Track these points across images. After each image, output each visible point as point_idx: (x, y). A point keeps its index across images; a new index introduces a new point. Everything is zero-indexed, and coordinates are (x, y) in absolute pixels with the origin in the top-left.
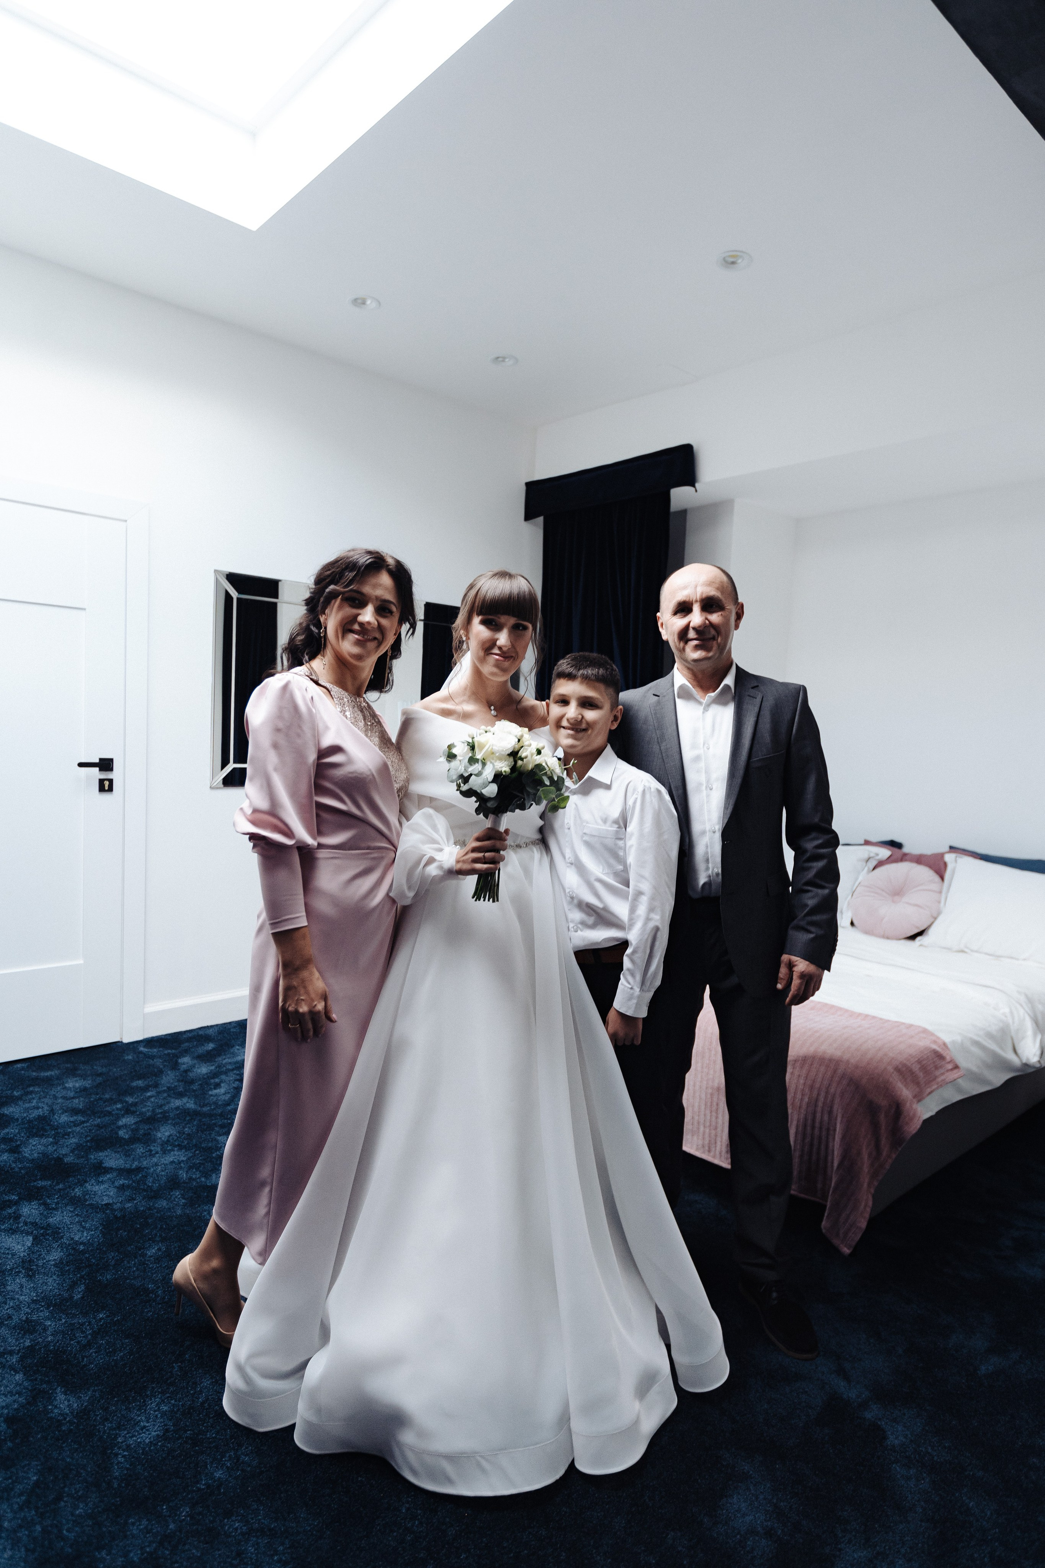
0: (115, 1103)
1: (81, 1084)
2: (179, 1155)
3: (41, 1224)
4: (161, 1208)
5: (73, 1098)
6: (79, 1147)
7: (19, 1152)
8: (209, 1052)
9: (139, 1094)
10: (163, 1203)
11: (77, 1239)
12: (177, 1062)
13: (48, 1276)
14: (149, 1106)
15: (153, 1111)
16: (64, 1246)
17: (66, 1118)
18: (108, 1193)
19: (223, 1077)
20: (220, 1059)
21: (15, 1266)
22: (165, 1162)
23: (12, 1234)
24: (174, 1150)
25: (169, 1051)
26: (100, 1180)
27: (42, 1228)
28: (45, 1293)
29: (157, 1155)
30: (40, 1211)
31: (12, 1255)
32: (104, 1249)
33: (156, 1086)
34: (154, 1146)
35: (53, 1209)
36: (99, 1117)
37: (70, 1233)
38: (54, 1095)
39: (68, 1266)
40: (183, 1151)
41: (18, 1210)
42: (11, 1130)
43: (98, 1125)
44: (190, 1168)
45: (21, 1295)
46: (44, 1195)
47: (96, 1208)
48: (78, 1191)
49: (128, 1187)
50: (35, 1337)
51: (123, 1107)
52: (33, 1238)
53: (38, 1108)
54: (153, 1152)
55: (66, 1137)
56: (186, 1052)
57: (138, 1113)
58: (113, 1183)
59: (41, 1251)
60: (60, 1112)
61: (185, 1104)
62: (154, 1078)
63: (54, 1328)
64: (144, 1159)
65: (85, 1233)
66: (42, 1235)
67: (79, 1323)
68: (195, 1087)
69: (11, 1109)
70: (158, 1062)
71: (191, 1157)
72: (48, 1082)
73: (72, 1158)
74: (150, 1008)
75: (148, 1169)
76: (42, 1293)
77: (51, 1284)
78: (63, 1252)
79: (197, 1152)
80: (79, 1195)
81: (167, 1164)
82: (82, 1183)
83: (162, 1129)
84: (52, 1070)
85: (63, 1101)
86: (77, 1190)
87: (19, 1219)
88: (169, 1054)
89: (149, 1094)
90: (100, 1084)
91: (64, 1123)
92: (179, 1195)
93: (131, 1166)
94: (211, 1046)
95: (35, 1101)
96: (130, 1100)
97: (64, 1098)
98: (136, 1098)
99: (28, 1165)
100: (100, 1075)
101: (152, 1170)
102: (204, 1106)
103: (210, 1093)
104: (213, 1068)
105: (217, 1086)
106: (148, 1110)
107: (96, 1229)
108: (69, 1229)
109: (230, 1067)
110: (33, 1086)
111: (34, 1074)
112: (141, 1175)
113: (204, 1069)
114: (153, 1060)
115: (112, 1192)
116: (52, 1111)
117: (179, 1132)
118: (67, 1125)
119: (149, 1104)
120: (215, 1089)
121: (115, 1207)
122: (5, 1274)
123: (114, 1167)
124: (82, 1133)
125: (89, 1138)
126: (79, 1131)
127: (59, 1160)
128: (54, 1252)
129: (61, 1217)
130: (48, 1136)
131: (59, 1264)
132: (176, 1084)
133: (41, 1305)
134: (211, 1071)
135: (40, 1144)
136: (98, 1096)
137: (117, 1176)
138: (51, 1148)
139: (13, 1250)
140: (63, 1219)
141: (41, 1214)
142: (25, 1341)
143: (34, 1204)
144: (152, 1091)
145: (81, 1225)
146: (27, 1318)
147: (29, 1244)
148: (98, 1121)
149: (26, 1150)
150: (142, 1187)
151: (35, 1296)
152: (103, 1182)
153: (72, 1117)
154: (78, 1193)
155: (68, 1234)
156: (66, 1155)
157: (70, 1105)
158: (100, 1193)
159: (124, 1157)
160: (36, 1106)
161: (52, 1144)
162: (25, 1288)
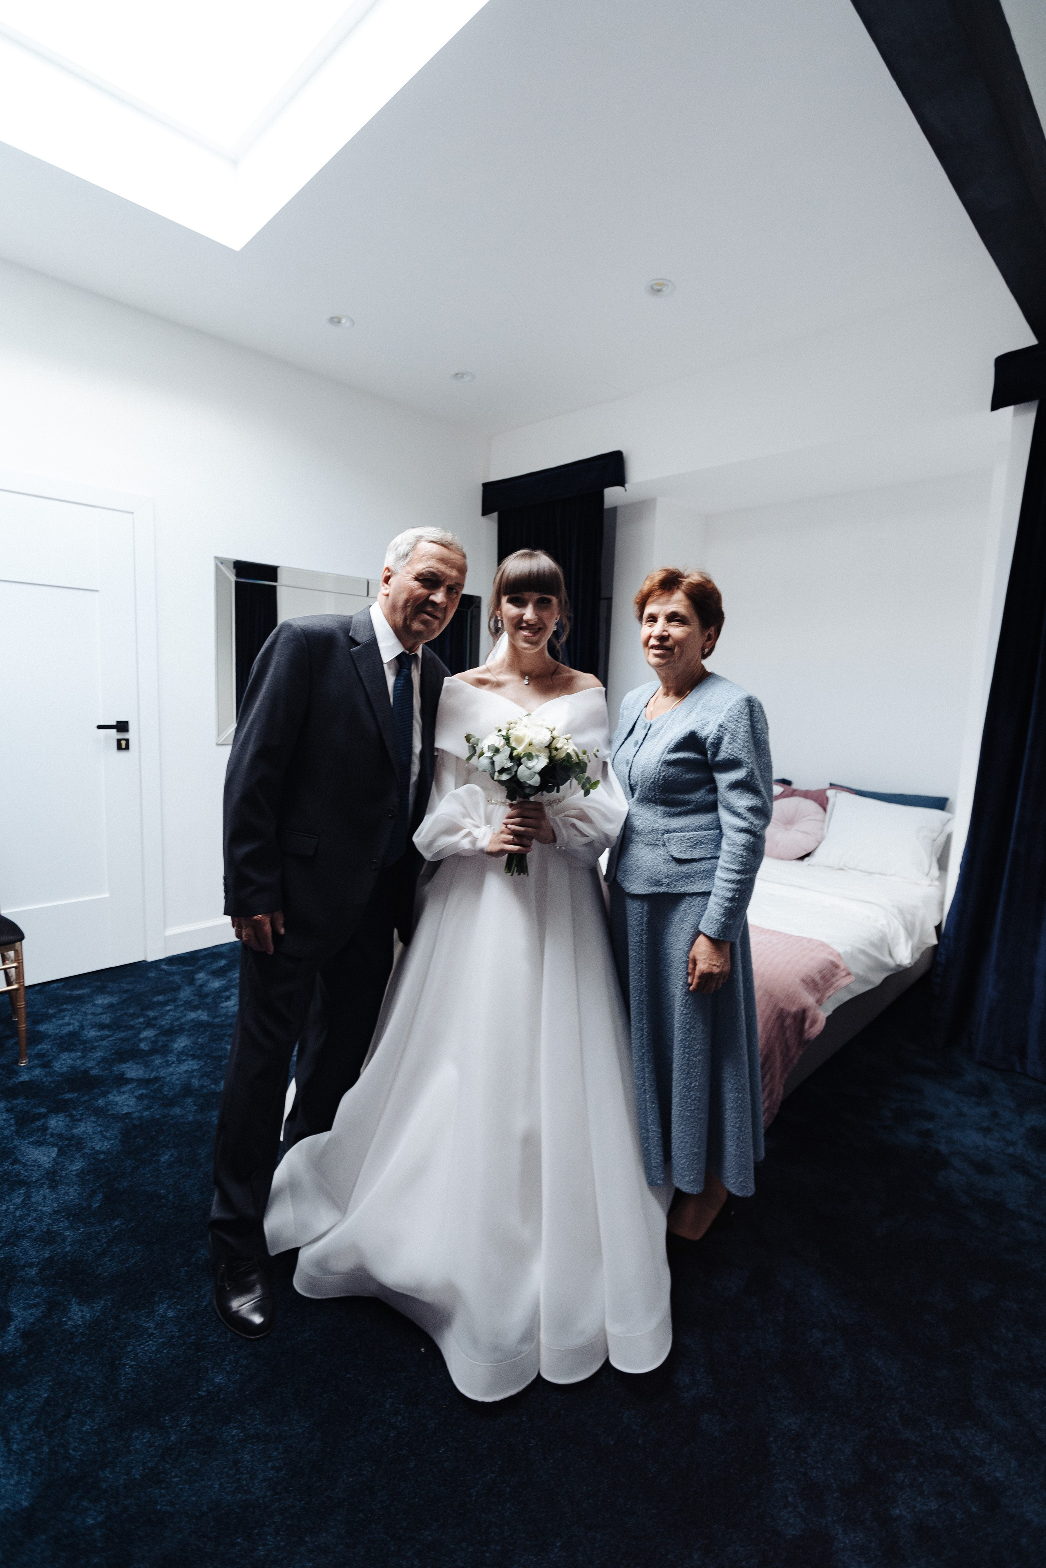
0: (138, 1017)
1: (108, 1000)
2: (192, 1064)
3: (66, 1135)
4: (175, 1115)
5: (101, 1014)
6: (104, 1060)
7: (50, 1067)
8: (221, 968)
9: (160, 1008)
10: (177, 1111)
11: (98, 1149)
12: (193, 977)
13: (69, 1186)
14: (167, 1019)
15: (172, 1023)
16: (86, 1155)
17: (94, 1033)
18: (128, 1102)
21: (40, 1177)
22: (180, 1071)
23: (39, 1146)
24: (188, 1060)
25: (188, 968)
26: (121, 1091)
27: (67, 1139)
28: (66, 1203)
29: (173, 1065)
30: (66, 1122)
31: (38, 1167)
32: (122, 1157)
33: (174, 1000)
34: (171, 1057)
35: (78, 1120)
36: (123, 1031)
37: (92, 1143)
38: (85, 1012)
39: (89, 1175)
40: (196, 1060)
41: (46, 1122)
42: (44, 1046)
43: (122, 1039)
44: (202, 1076)
45: (44, 1206)
46: (70, 1107)
47: (117, 1117)
48: (101, 1102)
49: (146, 1096)
50: (54, 1248)
51: (145, 1021)
52: (58, 1150)
53: (69, 1024)
54: (170, 1063)
55: (93, 1051)
56: (202, 968)
57: (158, 1026)
58: (133, 1092)
59: (64, 1162)
60: (89, 1027)
61: (199, 1016)
62: (173, 993)
63: (73, 1238)
64: (161, 1069)
65: (106, 1142)
66: (67, 1146)
67: (95, 1232)
68: (209, 1000)
69: (45, 1027)
70: (177, 979)
71: (202, 1066)
72: (80, 1000)
73: (98, 1071)
74: (170, 932)
75: (164, 1078)
76: (63, 1203)
77: (71, 1193)
78: (85, 1162)
79: (208, 1061)
80: (102, 1106)
81: (181, 1073)
82: (104, 1094)
83: (179, 1040)
84: (84, 989)
85: (92, 1017)
86: (100, 1101)
87: (47, 1131)
88: (186, 971)
89: (168, 1008)
90: (125, 1000)
91: (92, 1037)
92: (191, 1102)
93: (150, 1076)
94: (223, 962)
95: (67, 1018)
96: (151, 1014)
97: (93, 1014)
98: (156, 1012)
99: (57, 1078)
100: (126, 992)
101: (168, 1079)
102: (216, 1017)
104: (224, 982)
105: (228, 998)
106: (167, 1023)
107: (116, 1138)
108: (91, 1139)
110: (65, 1003)
111: (68, 992)
113: (216, 984)
114: (173, 976)
116: (82, 1027)
117: (193, 1043)
118: (95, 1039)
119: (167, 1017)
121: (134, 1116)
122: (30, 1186)
123: (134, 1077)
124: (108, 1047)
125: (113, 1051)
126: (105, 1044)
127: (86, 1072)
128: (77, 1162)
129: (85, 1128)
130: (77, 1051)
131: (81, 1174)
132: (192, 998)
133: (61, 1215)
134: (224, 984)
135: (69, 1058)
136: (123, 1012)
137: (137, 1086)
138: (79, 1062)
139: (39, 1162)
140: (86, 1130)
141: (67, 1126)
142: (45, 1253)
143: (61, 1116)
144: (171, 1005)
145: (102, 1134)
146: (48, 1229)
147: (54, 1155)
148: (123, 1034)
149: (56, 1064)
150: (158, 1096)
151: (56, 1207)
152: (123, 1093)
153: (99, 1031)
154: (101, 1104)
155: (90, 1144)
156: (92, 1068)
157: (98, 1021)
158: (120, 1103)
159: (143, 1068)
160: (66, 1023)
161: (80, 1058)
162: (48, 1199)
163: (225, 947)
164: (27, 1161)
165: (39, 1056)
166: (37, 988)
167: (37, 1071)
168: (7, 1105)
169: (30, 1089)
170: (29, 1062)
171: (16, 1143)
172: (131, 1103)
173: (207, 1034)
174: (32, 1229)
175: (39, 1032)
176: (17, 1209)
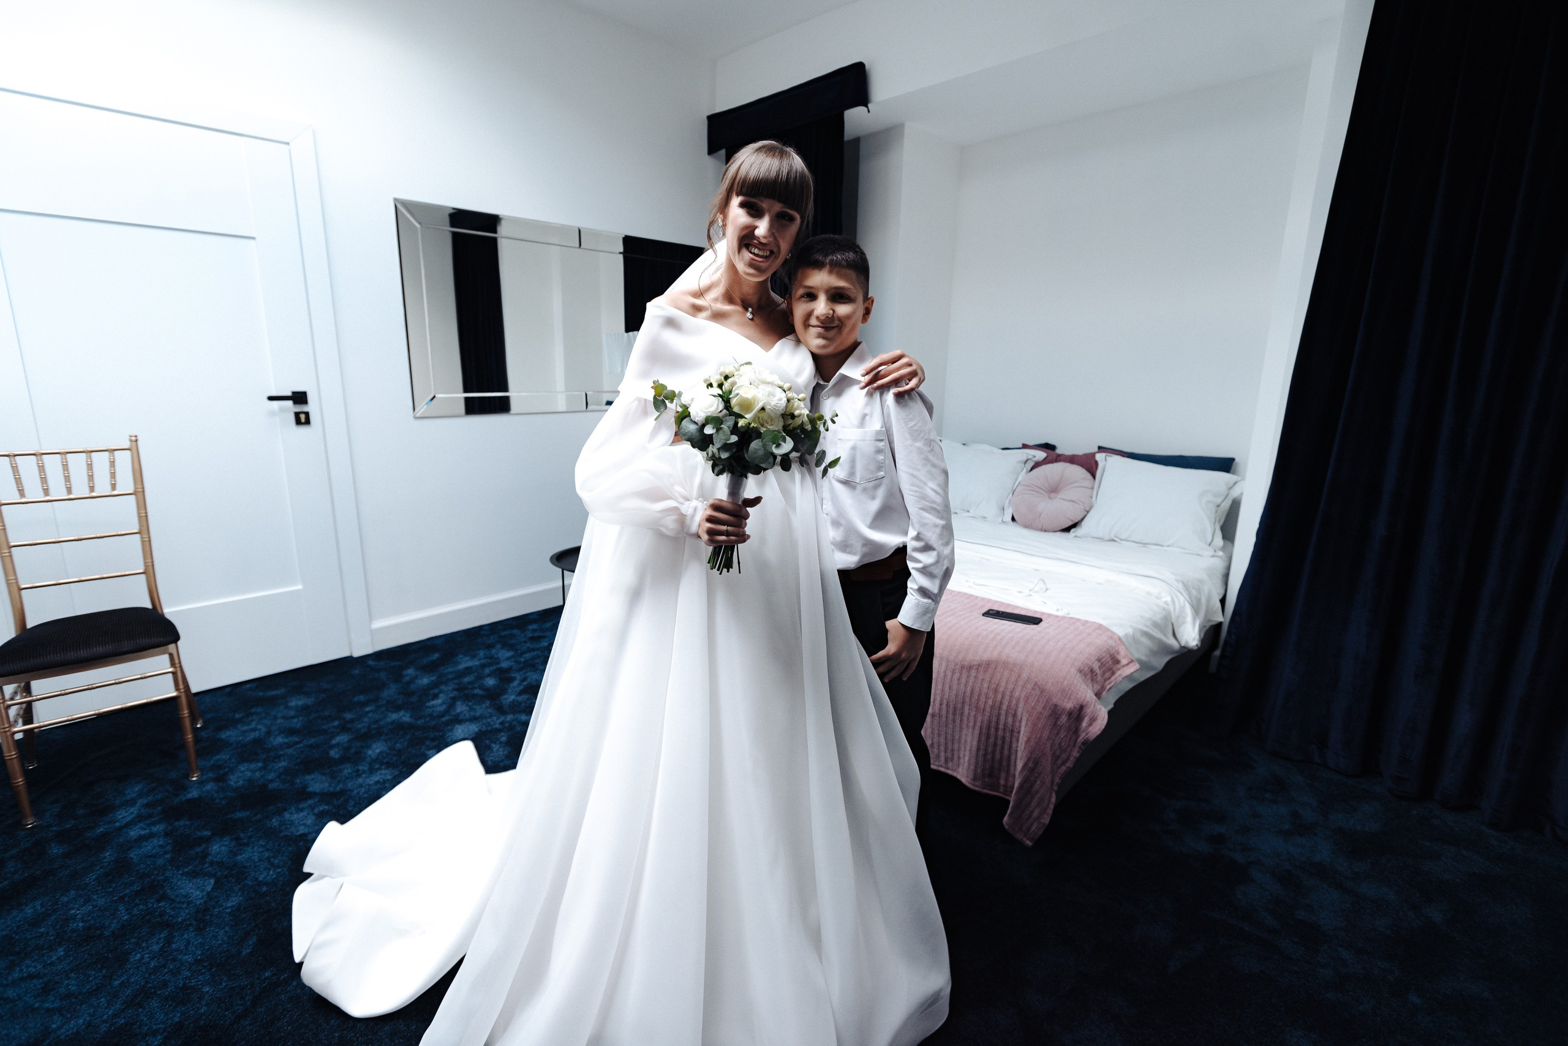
0: (333, 720)
1: (304, 702)
2: (383, 774)
3: (228, 863)
5: (293, 717)
6: (287, 771)
7: (225, 781)
8: (433, 662)
9: (359, 710)
11: (262, 879)
12: (401, 674)
13: (219, 928)
14: (366, 722)
15: (369, 727)
16: (246, 888)
17: (281, 740)
18: (305, 822)
19: (443, 687)
20: (442, 669)
21: (188, 917)
22: (371, 782)
23: (194, 877)
24: (380, 769)
25: (396, 663)
26: (300, 807)
27: (228, 868)
28: (212, 950)
29: (364, 776)
30: (230, 847)
31: (187, 904)
33: (376, 700)
34: (362, 765)
35: (245, 844)
36: (314, 737)
37: (256, 872)
38: (275, 716)
39: (244, 913)
40: (388, 769)
41: (208, 848)
42: (223, 756)
43: (311, 746)
45: (185, 954)
46: (238, 829)
47: (290, 840)
48: (275, 822)
50: (187, 1009)
51: (340, 724)
52: (215, 881)
53: (254, 730)
54: (360, 772)
55: (277, 760)
56: (412, 663)
57: (353, 730)
58: (313, 809)
59: (220, 897)
60: (277, 733)
61: (401, 718)
62: (376, 692)
63: (212, 995)
64: (350, 780)
65: (272, 870)
66: (226, 876)
68: (414, 699)
69: (228, 733)
70: (383, 675)
72: (272, 701)
73: (278, 784)
74: (377, 625)
75: (352, 791)
76: (208, 950)
77: (220, 937)
78: (243, 896)
79: (404, 770)
80: (275, 826)
81: (372, 785)
82: (280, 812)
83: (374, 746)
84: (278, 688)
85: (282, 721)
86: (274, 820)
87: (206, 859)
88: (393, 668)
89: (368, 709)
90: (322, 701)
91: (278, 745)
93: (335, 788)
94: (436, 656)
95: (254, 723)
97: (284, 717)
98: (354, 714)
99: (230, 795)
100: (324, 691)
101: (355, 792)
102: (421, 718)
103: (427, 704)
105: (436, 696)
106: (364, 726)
107: (285, 865)
108: (256, 867)
109: (450, 676)
110: (255, 707)
111: (261, 694)
112: (342, 799)
113: (425, 681)
114: (379, 673)
116: (269, 733)
117: (390, 749)
118: (281, 746)
119: (366, 719)
120: (433, 699)
122: (174, 929)
123: (318, 791)
124: (294, 755)
125: (299, 761)
126: (291, 753)
127: (264, 786)
128: (234, 897)
129: (252, 853)
130: (258, 761)
131: (236, 912)
132: (397, 697)
133: (203, 966)
134: (433, 681)
135: (248, 770)
136: (317, 715)
137: (319, 801)
139: (190, 898)
140: (252, 856)
141: (231, 851)
142: (174, 1016)
143: (226, 840)
144: (371, 706)
145: (269, 861)
146: (184, 984)
147: (209, 888)
148: (312, 741)
149: (232, 778)
150: (341, 812)
151: (199, 955)
152: (302, 810)
153: (287, 738)
154: (275, 824)
155: (253, 874)
156: (271, 781)
157: (288, 726)
158: (296, 822)
159: (329, 780)
160: (252, 729)
161: (260, 769)
162: (191, 945)
163: (438, 640)
164: (177, 896)
165: (216, 767)
166: (227, 690)
167: (209, 787)
168: (167, 827)
169: (197, 809)
170: (202, 775)
171: (168, 874)
172: (309, 822)
173: (408, 737)
174: (165, 984)
176: (152, 959)
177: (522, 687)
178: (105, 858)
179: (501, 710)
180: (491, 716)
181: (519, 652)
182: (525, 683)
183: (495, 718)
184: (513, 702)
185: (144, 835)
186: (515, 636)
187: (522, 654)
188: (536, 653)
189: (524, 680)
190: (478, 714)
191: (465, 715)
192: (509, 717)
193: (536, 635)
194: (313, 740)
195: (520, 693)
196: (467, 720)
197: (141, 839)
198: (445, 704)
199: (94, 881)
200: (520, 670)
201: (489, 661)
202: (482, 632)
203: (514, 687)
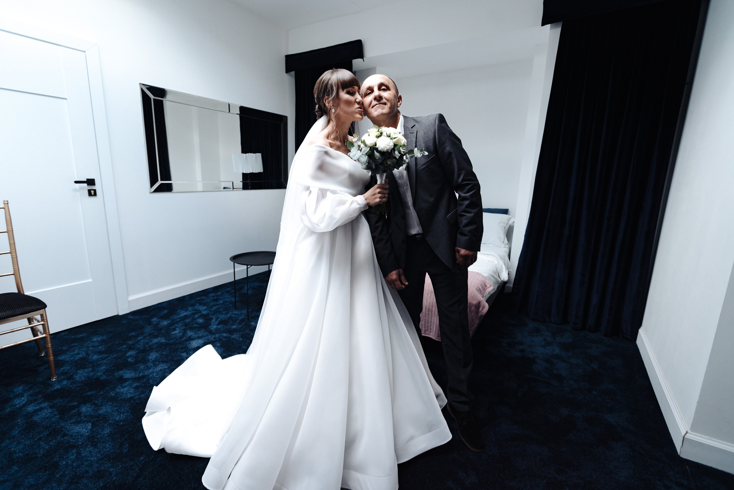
0: (122, 345)
1: (101, 338)
2: (163, 366)
3: (95, 415)
5: (98, 346)
6: (107, 370)
7: (73, 379)
8: (166, 314)
9: (134, 339)
11: (118, 419)
12: (150, 321)
13: (105, 443)
14: (141, 344)
15: (144, 346)
16: (111, 424)
17: (97, 357)
18: (130, 391)
19: (176, 325)
20: (172, 317)
21: (84, 441)
22: (157, 370)
23: (78, 424)
24: (160, 364)
25: (145, 316)
26: (123, 386)
27: (96, 417)
28: (106, 453)
29: (152, 368)
30: (92, 408)
31: (81, 436)
32: (134, 422)
33: (142, 334)
34: (149, 364)
35: (100, 406)
36: (115, 354)
38: (87, 346)
39: (116, 435)
40: (165, 363)
41: (79, 410)
42: (66, 368)
43: (116, 358)
45: (92, 457)
46: (93, 399)
47: (124, 401)
49: (140, 386)
50: (105, 480)
51: (127, 347)
52: (91, 424)
53: (79, 354)
54: (149, 367)
55: (99, 366)
56: (154, 316)
57: (136, 348)
58: (131, 386)
59: (98, 430)
60: (92, 354)
61: (160, 341)
62: (140, 330)
63: (116, 472)
64: (145, 371)
65: (122, 415)
66: (97, 421)
67: (130, 465)
68: (163, 331)
69: (63, 357)
70: (140, 322)
71: (170, 366)
72: (82, 340)
73: (105, 377)
74: (131, 298)
75: (148, 375)
76: (104, 453)
77: (108, 447)
78: (111, 428)
79: (172, 363)
80: (113, 396)
81: (158, 372)
82: (113, 389)
83: (151, 355)
84: (82, 333)
85: (92, 348)
86: (111, 393)
87: (81, 414)
88: (144, 318)
89: (139, 338)
90: (111, 337)
91: (96, 359)
93: (139, 375)
94: (166, 311)
95: (76, 351)
96: (130, 343)
97: (92, 346)
98: (133, 341)
99: (79, 385)
100: (111, 332)
101: (151, 375)
102: (170, 340)
103: (171, 333)
104: (169, 321)
105: (174, 330)
106: (141, 346)
107: (128, 412)
108: (112, 415)
109: (178, 320)
110: (74, 343)
111: (73, 337)
112: (145, 379)
113: (165, 323)
114: (138, 321)
115: (132, 391)
116: (88, 354)
117: (161, 355)
118: (98, 360)
119: (141, 343)
120: (173, 331)
121: (135, 398)
122: (79, 447)
123: (130, 377)
124: (107, 363)
125: (112, 365)
126: (105, 362)
127: (98, 379)
128: (106, 429)
130: (88, 368)
131: (111, 435)
132: (153, 331)
133: (104, 460)
134: (169, 323)
135: (84, 372)
136: (112, 343)
137: (133, 382)
138: (91, 374)
139: (81, 433)
140: (107, 410)
141: (94, 410)
142: (99, 484)
143: (88, 405)
144: (141, 337)
145: (118, 411)
146: (98, 470)
147: (90, 427)
149: (76, 377)
150: (147, 385)
151: (100, 456)
152: (125, 387)
153: (100, 356)
154: (113, 395)
155: (112, 418)
156: (101, 376)
157: (97, 350)
158: (125, 392)
159: (134, 372)
160: (78, 353)
161: (91, 371)
162: (93, 453)
163: (164, 304)
164: (73, 433)
165: (63, 373)
167: (65, 382)
168: (49, 404)
169: (62, 393)
170: (58, 378)
171: (62, 424)
173: (168, 349)
174: (87, 472)
175: (59, 360)
176: (73, 462)
177: (217, 322)
178: (19, 422)
179: (211, 332)
180: (207, 336)
181: (210, 306)
182: (219, 320)
183: (210, 336)
184: (216, 328)
185: (37, 409)
186: (204, 299)
187: (211, 307)
188: (218, 306)
189: (218, 318)
190: (200, 335)
191: (194, 336)
192: (217, 335)
193: (215, 298)
194: (115, 355)
195: (218, 324)
196: (196, 339)
197: (36, 412)
198: (181, 332)
199: (18, 433)
200: (214, 314)
201: (195, 312)
202: (186, 299)
203: (214, 322)
